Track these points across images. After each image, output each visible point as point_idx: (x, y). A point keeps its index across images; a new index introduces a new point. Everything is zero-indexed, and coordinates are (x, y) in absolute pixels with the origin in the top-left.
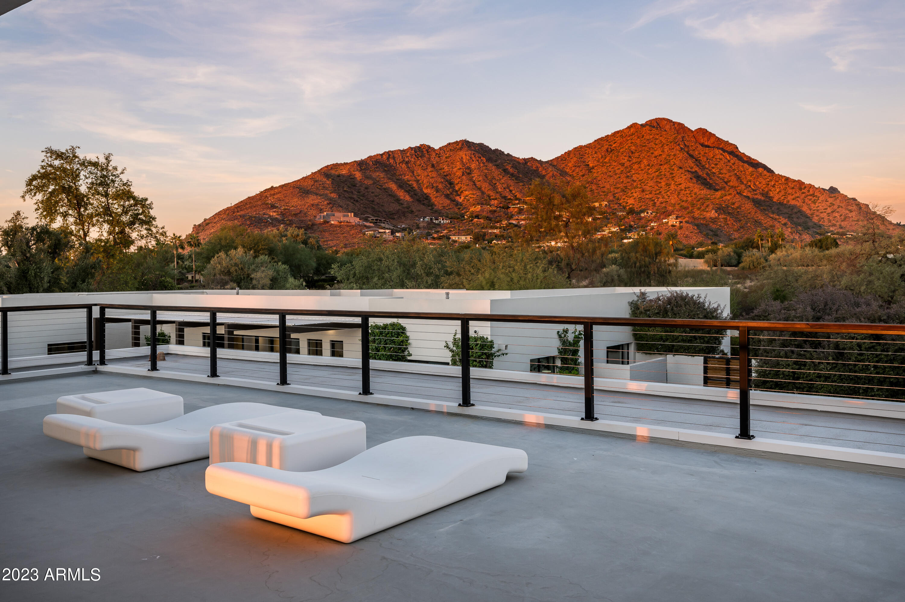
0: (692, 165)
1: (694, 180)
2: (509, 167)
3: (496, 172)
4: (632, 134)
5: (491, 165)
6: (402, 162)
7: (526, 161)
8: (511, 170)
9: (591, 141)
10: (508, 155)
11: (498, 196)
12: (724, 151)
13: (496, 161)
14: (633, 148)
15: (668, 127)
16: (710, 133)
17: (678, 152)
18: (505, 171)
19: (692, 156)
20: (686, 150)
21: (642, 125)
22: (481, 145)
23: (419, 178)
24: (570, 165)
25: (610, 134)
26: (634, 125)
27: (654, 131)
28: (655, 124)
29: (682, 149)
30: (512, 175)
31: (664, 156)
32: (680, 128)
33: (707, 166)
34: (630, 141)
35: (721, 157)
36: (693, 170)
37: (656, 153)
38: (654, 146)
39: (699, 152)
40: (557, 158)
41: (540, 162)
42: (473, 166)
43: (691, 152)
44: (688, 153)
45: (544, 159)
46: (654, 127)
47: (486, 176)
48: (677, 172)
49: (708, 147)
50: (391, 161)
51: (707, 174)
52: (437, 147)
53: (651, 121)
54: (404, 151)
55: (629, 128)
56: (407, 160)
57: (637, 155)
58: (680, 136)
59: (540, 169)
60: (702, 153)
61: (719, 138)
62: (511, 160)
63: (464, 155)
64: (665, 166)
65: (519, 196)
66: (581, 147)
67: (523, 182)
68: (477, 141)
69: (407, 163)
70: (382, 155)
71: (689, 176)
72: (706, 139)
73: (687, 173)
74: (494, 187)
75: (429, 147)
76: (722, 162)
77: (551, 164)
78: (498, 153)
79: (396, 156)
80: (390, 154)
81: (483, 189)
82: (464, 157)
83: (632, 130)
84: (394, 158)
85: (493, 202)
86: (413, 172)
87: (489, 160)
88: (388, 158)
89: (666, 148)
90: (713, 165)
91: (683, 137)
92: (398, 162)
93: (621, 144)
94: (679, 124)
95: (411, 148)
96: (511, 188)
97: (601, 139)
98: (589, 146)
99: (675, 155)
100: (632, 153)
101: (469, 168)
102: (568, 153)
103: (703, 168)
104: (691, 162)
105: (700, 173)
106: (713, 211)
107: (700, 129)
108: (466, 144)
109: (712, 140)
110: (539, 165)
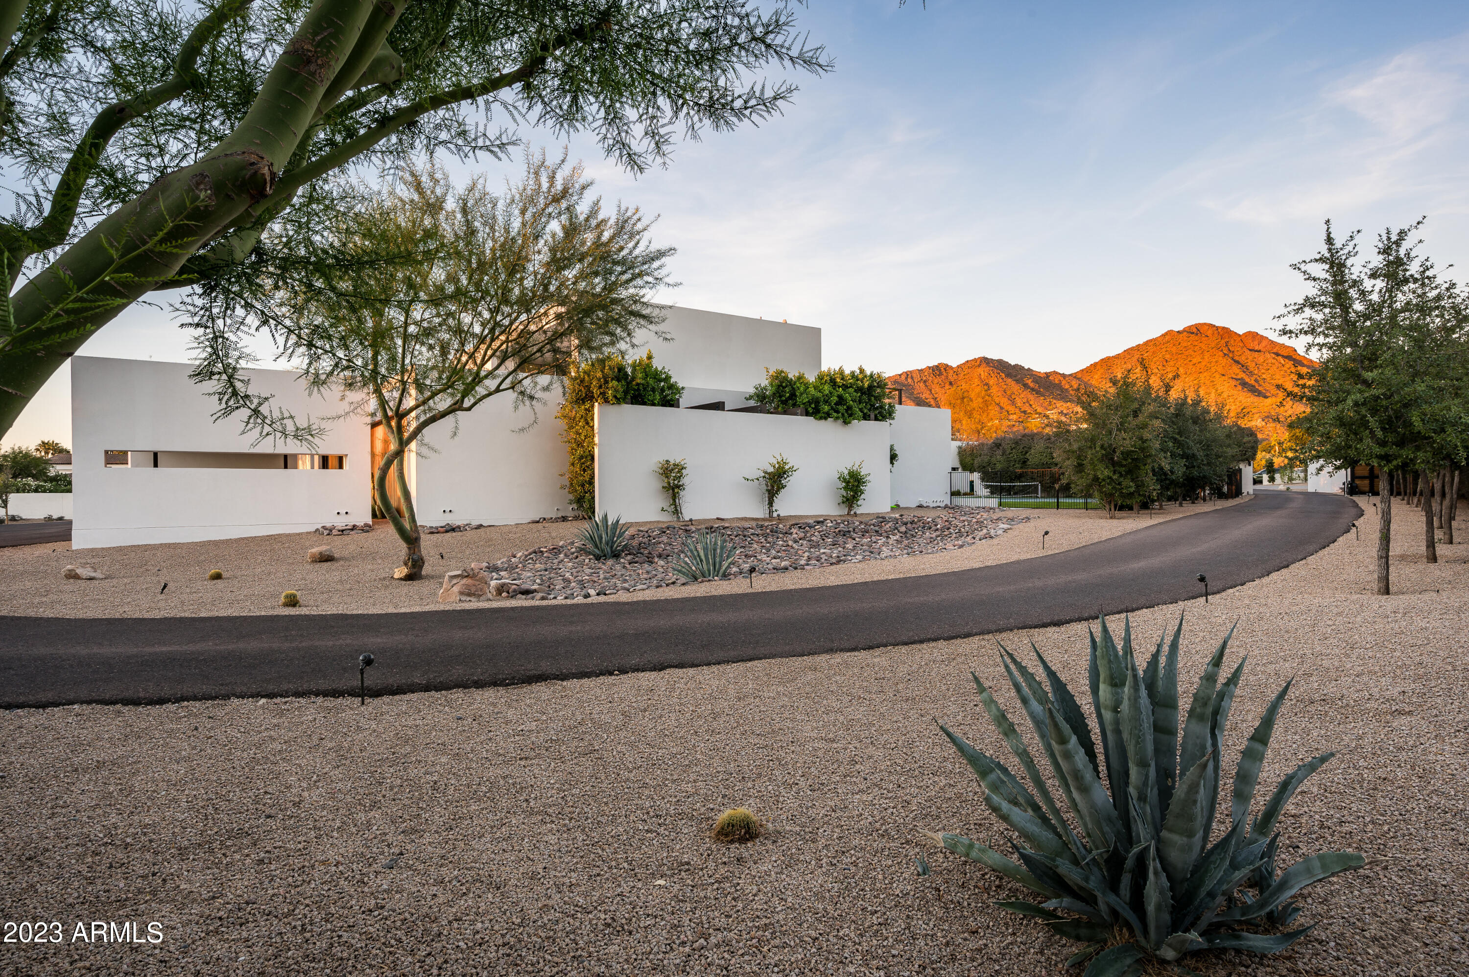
0: (1238, 371)
1: (1240, 387)
2: (1029, 382)
3: (1015, 387)
4: (1168, 342)
5: (1010, 380)
6: (919, 382)
7: (1048, 375)
8: (1032, 385)
9: (1120, 351)
10: (1029, 370)
11: (1017, 411)
12: (1277, 354)
13: (1015, 376)
14: (1168, 357)
15: (1209, 333)
16: (1262, 336)
17: (1221, 358)
18: (1026, 386)
19: (1237, 362)
20: (1231, 355)
21: (1178, 332)
22: (1000, 362)
23: (936, 396)
24: (1096, 377)
25: (1141, 343)
26: (1169, 333)
27: (1193, 337)
28: (1195, 330)
29: (1225, 355)
30: (1033, 389)
31: (1204, 364)
32: (1225, 333)
33: (1256, 372)
34: (1165, 349)
35: (1274, 361)
36: (1239, 377)
37: (1195, 361)
38: (1193, 353)
39: (1247, 357)
40: (1082, 370)
41: (1064, 376)
42: (991, 382)
43: (1237, 358)
44: (1233, 359)
45: (1067, 372)
46: (1193, 333)
47: (1005, 392)
48: (1218, 379)
49: (1259, 351)
50: (910, 380)
51: (1256, 381)
52: (954, 365)
53: (1190, 327)
54: (922, 370)
55: (1163, 335)
56: (924, 378)
57: (1172, 363)
58: (1223, 342)
59: (1063, 382)
60: (1250, 358)
61: (1272, 342)
62: (1032, 375)
63: (983, 371)
64: (1205, 374)
65: (1039, 410)
66: (1109, 358)
67: (1044, 396)
68: (996, 358)
69: (925, 382)
70: (900, 375)
71: (1234, 383)
72: (1256, 343)
73: (1231, 381)
74: (1013, 402)
75: (947, 365)
76: (1275, 367)
77: (1075, 377)
78: (1018, 368)
79: (914, 375)
80: (908, 374)
81: (1001, 404)
82: (982, 373)
83: (1167, 338)
84: (912, 378)
85: (1011, 417)
86: (931, 391)
87: (1008, 375)
88: (906, 378)
89: (1207, 355)
90: (1263, 371)
91: (1227, 343)
92: (916, 381)
93: (1154, 353)
94: (1224, 328)
95: (929, 368)
96: (1031, 403)
97: (1132, 349)
98: (1117, 357)
99: (1216, 362)
100: (1167, 361)
101: (987, 384)
102: (1095, 365)
103: (1251, 374)
104: (1236, 369)
105: (1247, 380)
106: (1259, 420)
107: (1249, 332)
108: (985, 361)
109: (1264, 344)
110: (1062, 379)
